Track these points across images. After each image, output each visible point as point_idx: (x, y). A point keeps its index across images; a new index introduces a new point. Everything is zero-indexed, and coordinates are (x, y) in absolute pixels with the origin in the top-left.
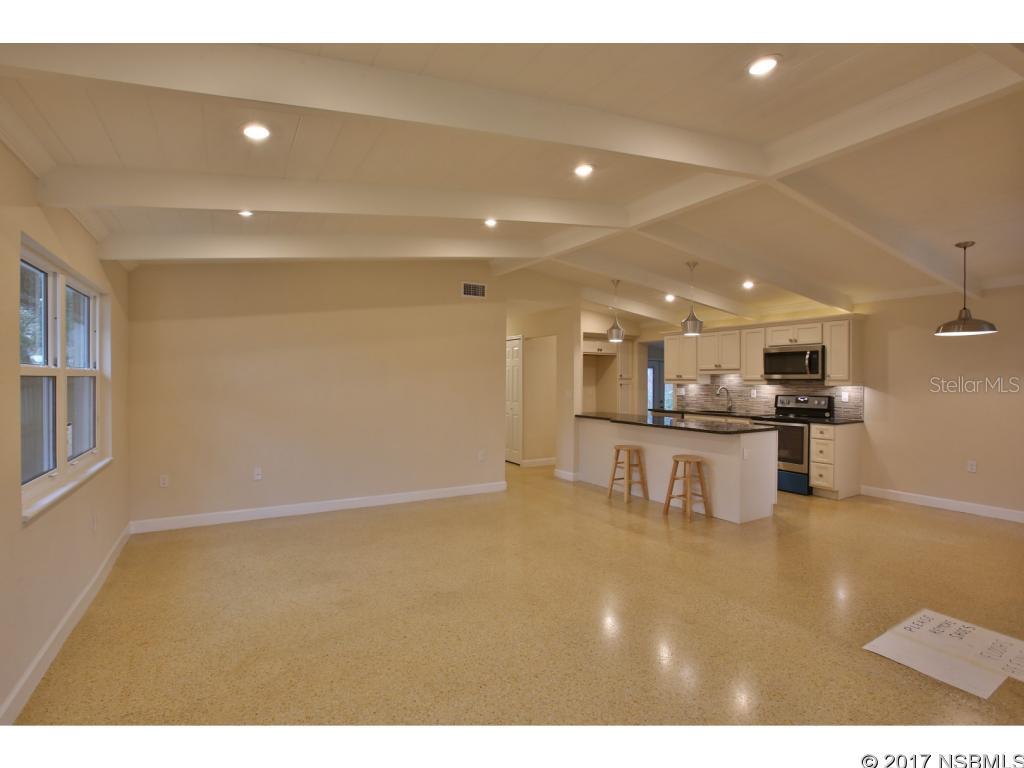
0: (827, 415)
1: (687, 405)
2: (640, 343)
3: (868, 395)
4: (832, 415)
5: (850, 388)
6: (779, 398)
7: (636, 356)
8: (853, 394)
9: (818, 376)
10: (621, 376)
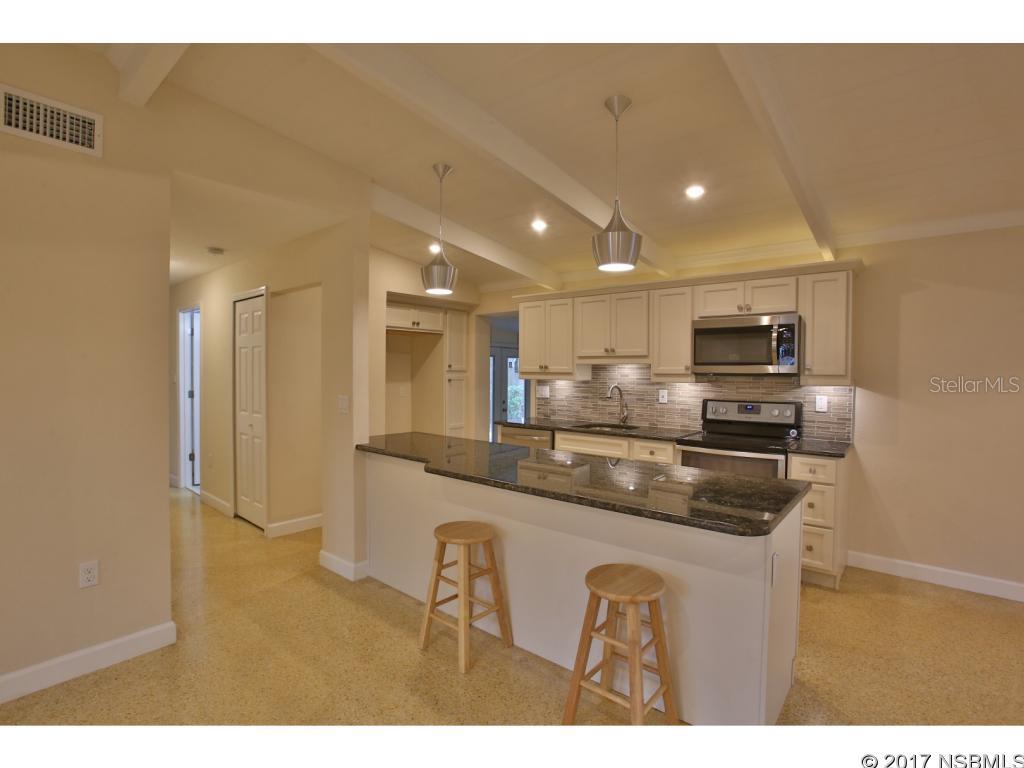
0: (794, 433)
1: (554, 412)
2: (480, 316)
3: (863, 401)
4: (800, 434)
5: (830, 389)
6: (709, 404)
7: (473, 336)
8: (835, 400)
9: (788, 368)
10: (450, 366)
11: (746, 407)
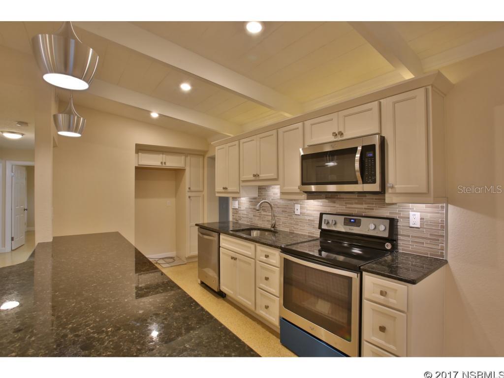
0: (388, 246)
1: (240, 219)
4: (395, 247)
5: (424, 206)
6: (324, 216)
8: (428, 216)
9: (375, 187)
10: (189, 188)
11: (351, 219)
